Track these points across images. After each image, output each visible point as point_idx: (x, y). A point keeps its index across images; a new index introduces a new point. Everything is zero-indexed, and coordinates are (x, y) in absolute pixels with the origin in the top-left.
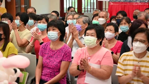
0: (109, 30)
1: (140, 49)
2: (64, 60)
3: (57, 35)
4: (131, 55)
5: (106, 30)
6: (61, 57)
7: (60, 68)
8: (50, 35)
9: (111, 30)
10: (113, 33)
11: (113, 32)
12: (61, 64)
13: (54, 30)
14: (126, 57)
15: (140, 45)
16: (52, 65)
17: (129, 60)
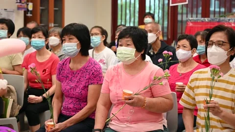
0: (181, 47)
1: (217, 57)
2: (92, 84)
3: (76, 48)
4: (207, 72)
5: (178, 47)
6: (85, 79)
7: (86, 97)
8: (66, 48)
9: (185, 47)
10: (189, 51)
11: (187, 49)
12: (87, 90)
13: (70, 39)
15: (216, 50)
16: (74, 93)
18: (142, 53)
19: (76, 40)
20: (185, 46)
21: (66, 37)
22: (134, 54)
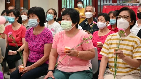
2: (46, 43)
4: (116, 35)
5: (98, 21)
6: (42, 40)
7: (43, 51)
10: (104, 22)
12: (44, 47)
13: (33, 16)
14: (111, 37)
16: (36, 49)
17: (114, 39)
18: (76, 24)
19: (36, 17)
20: (102, 19)
21: (31, 15)
22: (71, 25)
